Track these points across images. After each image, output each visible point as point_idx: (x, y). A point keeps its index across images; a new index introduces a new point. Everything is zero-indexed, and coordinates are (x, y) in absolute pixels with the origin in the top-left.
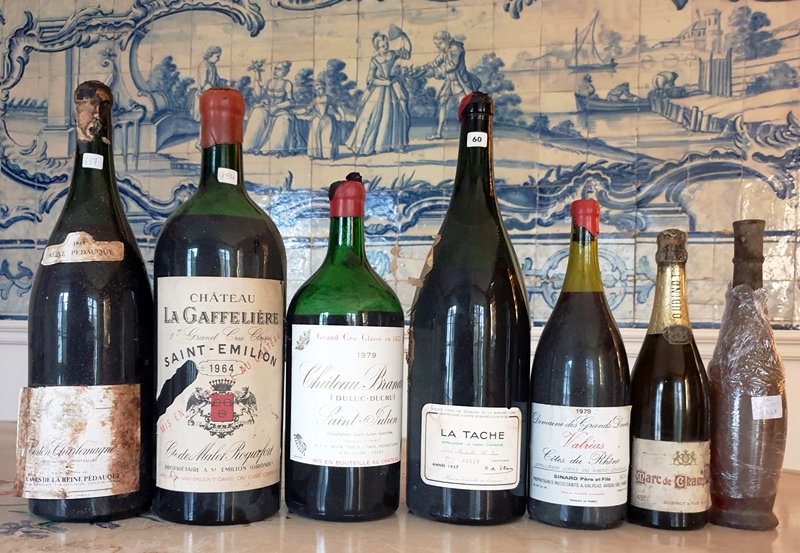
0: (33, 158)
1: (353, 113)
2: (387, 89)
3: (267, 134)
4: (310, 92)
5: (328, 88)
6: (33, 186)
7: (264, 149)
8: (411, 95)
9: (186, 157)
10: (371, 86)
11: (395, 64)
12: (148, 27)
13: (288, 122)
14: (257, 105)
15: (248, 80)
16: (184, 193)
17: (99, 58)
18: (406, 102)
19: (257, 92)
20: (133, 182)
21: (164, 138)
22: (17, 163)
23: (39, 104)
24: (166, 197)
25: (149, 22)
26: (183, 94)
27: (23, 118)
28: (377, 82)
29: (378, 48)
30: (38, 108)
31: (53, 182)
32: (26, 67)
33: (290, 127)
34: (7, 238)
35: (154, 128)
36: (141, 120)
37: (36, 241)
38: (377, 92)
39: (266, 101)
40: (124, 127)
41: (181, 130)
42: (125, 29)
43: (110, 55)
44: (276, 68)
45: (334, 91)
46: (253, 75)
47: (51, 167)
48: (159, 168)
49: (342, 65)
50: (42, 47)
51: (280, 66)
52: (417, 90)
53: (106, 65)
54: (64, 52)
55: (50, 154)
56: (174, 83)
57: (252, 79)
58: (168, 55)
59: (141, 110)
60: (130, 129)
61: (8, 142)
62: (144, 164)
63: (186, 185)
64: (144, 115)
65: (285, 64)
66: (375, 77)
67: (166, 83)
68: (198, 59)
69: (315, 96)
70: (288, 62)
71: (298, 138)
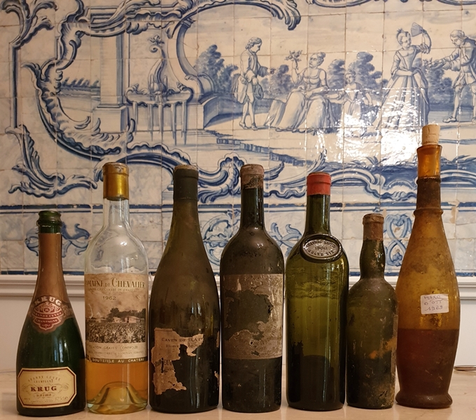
0: (88, 132)
1: (380, 99)
2: (409, 79)
3: (304, 115)
4: (342, 80)
5: (358, 77)
6: (88, 157)
7: (302, 127)
8: (430, 85)
9: (231, 133)
10: (395, 76)
11: (416, 58)
12: (194, 18)
13: (322, 105)
14: (294, 90)
15: (286, 68)
16: (229, 164)
17: (148, 44)
18: (426, 89)
19: (294, 79)
20: (182, 155)
21: (210, 117)
22: (72, 136)
23: (92, 84)
24: (213, 168)
25: (194, 13)
26: (227, 79)
27: (77, 96)
28: (400, 72)
29: (401, 43)
30: (92, 87)
31: (107, 154)
32: (78, 49)
33: (324, 110)
34: (64, 203)
35: (201, 108)
36: (189, 101)
37: (91, 206)
38: (400, 81)
39: (303, 87)
40: (172, 106)
41: (226, 110)
42: (172, 19)
43: (158, 43)
44: (311, 59)
45: (363, 79)
46: (290, 63)
47: (105, 140)
48: (206, 142)
49: (369, 57)
50: (93, 32)
51: (315, 56)
52: (435, 80)
53: (155, 51)
54: (115, 37)
55: (103, 129)
56: (219, 69)
57: (290, 68)
58: (213, 43)
59: (188, 92)
60: (178, 108)
61: (63, 117)
62: (192, 139)
63: (231, 157)
64: (192, 96)
65: (320, 55)
66: (399, 68)
67: (212, 69)
68: (241, 48)
69: (347, 83)
70: (322, 53)
71: (331, 119)
